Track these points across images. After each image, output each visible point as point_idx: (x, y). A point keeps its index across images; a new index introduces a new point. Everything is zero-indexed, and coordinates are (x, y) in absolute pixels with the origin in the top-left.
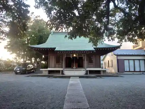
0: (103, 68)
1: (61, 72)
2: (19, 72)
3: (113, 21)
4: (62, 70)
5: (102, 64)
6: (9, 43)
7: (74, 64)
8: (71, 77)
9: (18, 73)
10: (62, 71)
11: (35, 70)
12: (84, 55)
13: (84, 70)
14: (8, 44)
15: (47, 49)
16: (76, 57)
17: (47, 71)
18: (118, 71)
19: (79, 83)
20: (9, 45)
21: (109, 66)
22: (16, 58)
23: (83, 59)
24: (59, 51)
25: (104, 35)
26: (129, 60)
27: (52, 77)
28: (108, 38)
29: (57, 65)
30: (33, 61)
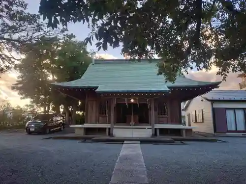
0: (185, 124)
1: (107, 130)
2: (33, 130)
3: (207, 31)
4: (110, 127)
5: (184, 117)
6: (20, 79)
7: (132, 117)
8: (125, 142)
9: (33, 132)
10: (109, 129)
11: (64, 127)
12: (150, 101)
13: (151, 127)
14: (18, 81)
15: (82, 88)
16: (134, 104)
17: (83, 130)
18: (215, 131)
19: (140, 154)
20: (20, 83)
21: (198, 121)
22: (31, 106)
23: (149, 107)
24: (104, 93)
25: (190, 58)
26: (234, 109)
27: (90, 141)
28: (197, 65)
29: (100, 118)
30: (62, 110)
